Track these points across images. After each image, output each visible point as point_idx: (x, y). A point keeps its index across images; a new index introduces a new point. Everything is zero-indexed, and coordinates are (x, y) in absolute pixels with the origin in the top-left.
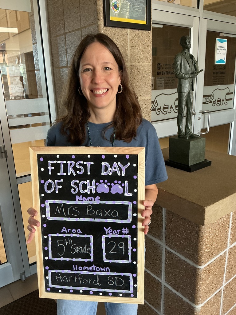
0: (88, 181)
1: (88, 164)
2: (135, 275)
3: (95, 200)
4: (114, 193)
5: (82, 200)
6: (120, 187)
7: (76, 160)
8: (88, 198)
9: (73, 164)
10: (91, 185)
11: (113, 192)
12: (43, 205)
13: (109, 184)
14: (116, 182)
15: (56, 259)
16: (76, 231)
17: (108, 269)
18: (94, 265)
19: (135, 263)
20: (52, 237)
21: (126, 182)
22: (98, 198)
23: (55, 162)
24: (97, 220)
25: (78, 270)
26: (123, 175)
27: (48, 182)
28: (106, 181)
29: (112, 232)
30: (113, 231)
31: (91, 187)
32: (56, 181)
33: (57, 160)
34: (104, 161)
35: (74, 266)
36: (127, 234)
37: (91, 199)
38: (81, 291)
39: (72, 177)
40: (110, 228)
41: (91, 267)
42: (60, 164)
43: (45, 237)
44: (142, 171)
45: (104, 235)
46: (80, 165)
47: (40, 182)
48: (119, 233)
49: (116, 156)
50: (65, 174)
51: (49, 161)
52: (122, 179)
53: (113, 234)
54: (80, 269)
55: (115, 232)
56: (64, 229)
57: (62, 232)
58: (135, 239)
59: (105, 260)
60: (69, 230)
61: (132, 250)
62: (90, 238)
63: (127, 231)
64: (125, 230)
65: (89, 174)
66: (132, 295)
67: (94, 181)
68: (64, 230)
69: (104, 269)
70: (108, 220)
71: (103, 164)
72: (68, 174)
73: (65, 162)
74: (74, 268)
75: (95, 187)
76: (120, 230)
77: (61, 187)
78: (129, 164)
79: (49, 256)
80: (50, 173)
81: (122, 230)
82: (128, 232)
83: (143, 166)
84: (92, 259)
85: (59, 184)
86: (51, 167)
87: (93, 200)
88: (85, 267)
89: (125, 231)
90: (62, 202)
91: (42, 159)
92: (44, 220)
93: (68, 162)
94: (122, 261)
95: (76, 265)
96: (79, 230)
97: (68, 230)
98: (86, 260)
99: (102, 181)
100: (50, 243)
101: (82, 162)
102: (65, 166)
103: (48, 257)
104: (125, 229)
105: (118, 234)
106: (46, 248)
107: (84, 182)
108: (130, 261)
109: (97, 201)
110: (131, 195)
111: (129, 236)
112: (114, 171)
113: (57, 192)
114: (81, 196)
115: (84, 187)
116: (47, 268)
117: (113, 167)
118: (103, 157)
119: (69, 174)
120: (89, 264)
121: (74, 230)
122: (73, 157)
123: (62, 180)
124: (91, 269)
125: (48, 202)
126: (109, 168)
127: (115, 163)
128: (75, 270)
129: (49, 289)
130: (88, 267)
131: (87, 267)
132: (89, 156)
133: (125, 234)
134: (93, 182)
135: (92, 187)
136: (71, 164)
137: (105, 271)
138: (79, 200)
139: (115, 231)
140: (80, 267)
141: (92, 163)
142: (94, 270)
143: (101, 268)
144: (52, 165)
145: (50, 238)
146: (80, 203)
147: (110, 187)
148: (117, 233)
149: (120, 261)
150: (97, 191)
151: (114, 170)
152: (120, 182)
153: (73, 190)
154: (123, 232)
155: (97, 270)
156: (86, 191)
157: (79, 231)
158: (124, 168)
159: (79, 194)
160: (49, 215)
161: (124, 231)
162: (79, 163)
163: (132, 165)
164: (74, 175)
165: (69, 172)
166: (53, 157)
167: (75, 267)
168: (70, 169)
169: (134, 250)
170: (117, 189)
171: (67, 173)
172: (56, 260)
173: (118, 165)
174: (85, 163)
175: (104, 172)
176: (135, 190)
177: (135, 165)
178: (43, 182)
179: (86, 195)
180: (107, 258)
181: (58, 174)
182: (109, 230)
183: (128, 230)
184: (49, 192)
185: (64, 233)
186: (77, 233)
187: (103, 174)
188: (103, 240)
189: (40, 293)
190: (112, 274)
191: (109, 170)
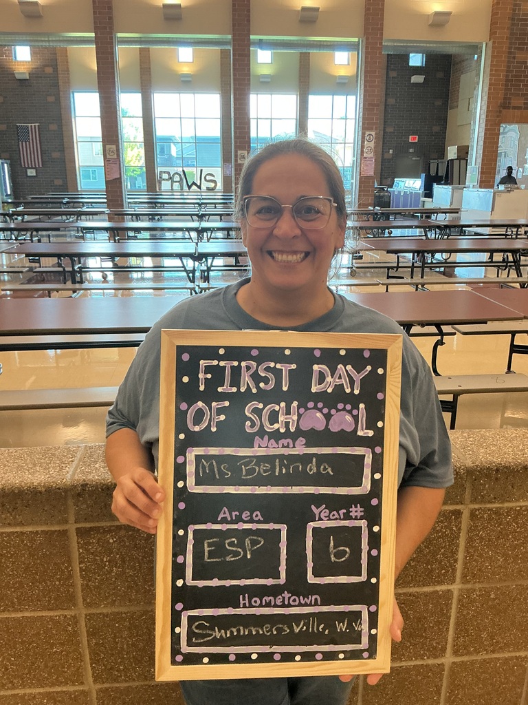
0: (283, 404)
1: (285, 368)
2: (373, 608)
3: (294, 447)
4: (337, 431)
5: (267, 447)
6: (348, 418)
7: (259, 361)
8: (281, 442)
9: (253, 367)
10: (288, 413)
11: (334, 427)
12: (180, 460)
13: (325, 411)
14: (340, 406)
15: (201, 584)
16: (251, 515)
17: (316, 599)
18: (286, 592)
19: (374, 581)
20: (195, 532)
21: (362, 406)
22: (302, 441)
23: (215, 363)
24: (296, 490)
25: (250, 606)
26: (356, 392)
27: (195, 408)
28: (320, 405)
29: (329, 516)
30: (329, 514)
31: (289, 417)
32: (214, 404)
33: (220, 358)
34: (319, 361)
35: (241, 596)
36: (360, 519)
37: (286, 445)
38: (254, 657)
39: (248, 396)
40: (324, 506)
41: (280, 597)
42: (224, 367)
43: (181, 532)
44: (396, 384)
45: (311, 523)
46: (268, 369)
47: (177, 408)
48: (342, 517)
49: (343, 353)
50: (234, 389)
51: (202, 362)
52: (354, 401)
53: (330, 520)
54: (254, 604)
55: (334, 515)
56: (225, 513)
57: (219, 519)
58: (376, 529)
59: (311, 579)
60: (236, 515)
61: (369, 552)
62: (279, 530)
63: (361, 511)
64: (356, 509)
65: (285, 389)
66: (366, 655)
67: (295, 404)
68: (224, 516)
69: (308, 598)
70: (319, 490)
71: (316, 367)
72: (241, 390)
73: (236, 363)
74: (242, 602)
75: (295, 418)
76: (345, 511)
77: (222, 417)
78: (369, 368)
79: (187, 578)
80: (202, 388)
81: (351, 510)
82: (363, 514)
83: (397, 373)
84: (283, 579)
85: (220, 411)
86: (206, 373)
87: (291, 445)
88: (267, 599)
89: (356, 511)
90: (224, 451)
91: (186, 357)
92: (180, 494)
93: (243, 364)
94: (347, 579)
95: (247, 595)
96: (258, 513)
97: (234, 514)
98: (269, 582)
99: (311, 405)
100: (190, 547)
101: (272, 365)
102: (236, 372)
103: (184, 580)
104: (356, 507)
105: (340, 519)
106: (180, 559)
107: (273, 407)
108: (364, 578)
109: (300, 449)
110: (371, 433)
111: (363, 523)
112: (338, 382)
113: (214, 429)
114: (266, 437)
115: (274, 417)
116: (179, 606)
117: (337, 375)
118: (317, 354)
119: (243, 390)
120: (275, 591)
121: (245, 515)
122: (255, 353)
123: (227, 404)
124: (279, 602)
125: (193, 451)
126: (328, 376)
127: (340, 366)
128: (245, 606)
129: (179, 658)
130: (272, 598)
131: (270, 598)
132: (287, 352)
133: (356, 518)
134: (294, 407)
135: (291, 418)
136: (248, 368)
137: (310, 605)
138: (260, 447)
139: (335, 512)
140: (254, 599)
141: (292, 365)
142: (286, 603)
143: (301, 598)
144: (208, 369)
145: (191, 536)
146: (261, 452)
147: (328, 417)
148: (338, 517)
149: (343, 580)
150: (301, 427)
151: (337, 380)
152: (349, 407)
153: (250, 424)
154: (351, 514)
155: (292, 603)
156: (276, 426)
157: (258, 515)
158: (358, 377)
159: (262, 433)
160: (192, 482)
161: (354, 512)
162: (265, 365)
163: (374, 371)
164: (254, 391)
165: (244, 385)
166: (211, 352)
167: (244, 599)
168: (246, 379)
169: (374, 552)
170: (342, 421)
171: (239, 388)
172: (200, 586)
173: (347, 371)
174: (278, 366)
175: (316, 386)
176: (380, 424)
177: (380, 371)
178: (184, 406)
179: (276, 436)
180: (316, 574)
181: (220, 389)
182: (321, 512)
183: (362, 509)
184: (197, 429)
185: (224, 521)
186: (251, 521)
187: (314, 390)
188: (309, 533)
189: (160, 669)
190: (325, 609)
191: (328, 382)
